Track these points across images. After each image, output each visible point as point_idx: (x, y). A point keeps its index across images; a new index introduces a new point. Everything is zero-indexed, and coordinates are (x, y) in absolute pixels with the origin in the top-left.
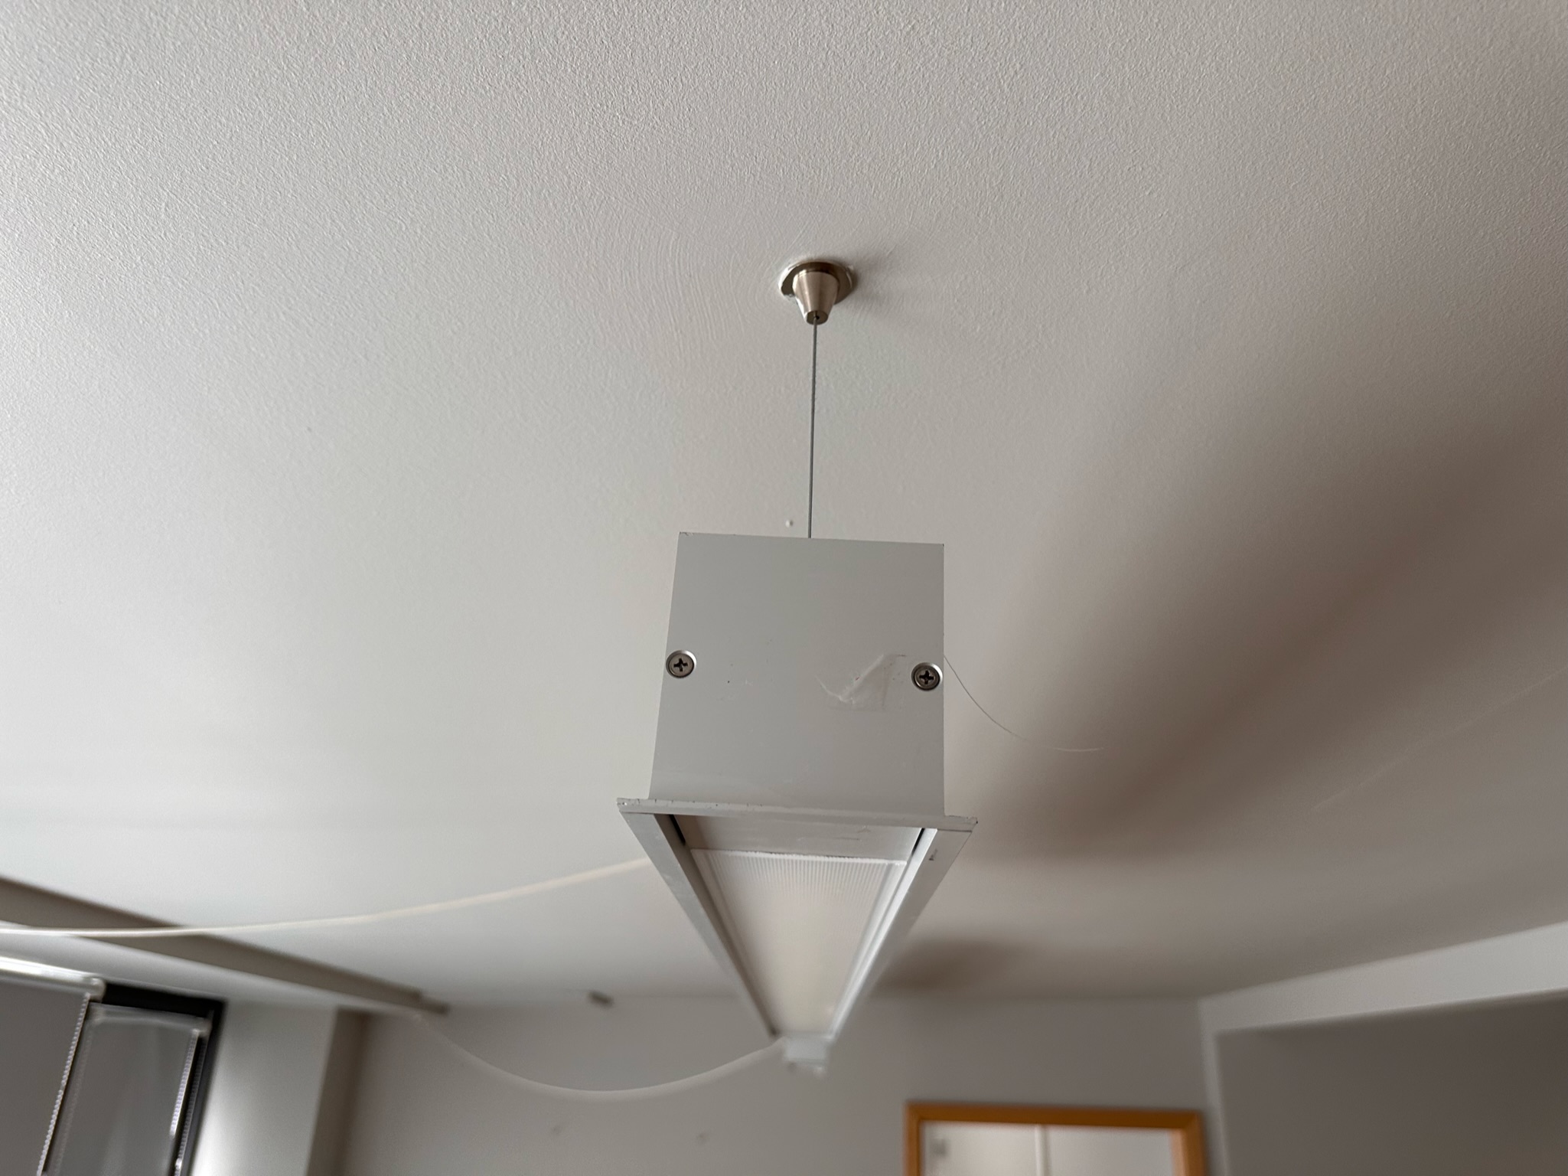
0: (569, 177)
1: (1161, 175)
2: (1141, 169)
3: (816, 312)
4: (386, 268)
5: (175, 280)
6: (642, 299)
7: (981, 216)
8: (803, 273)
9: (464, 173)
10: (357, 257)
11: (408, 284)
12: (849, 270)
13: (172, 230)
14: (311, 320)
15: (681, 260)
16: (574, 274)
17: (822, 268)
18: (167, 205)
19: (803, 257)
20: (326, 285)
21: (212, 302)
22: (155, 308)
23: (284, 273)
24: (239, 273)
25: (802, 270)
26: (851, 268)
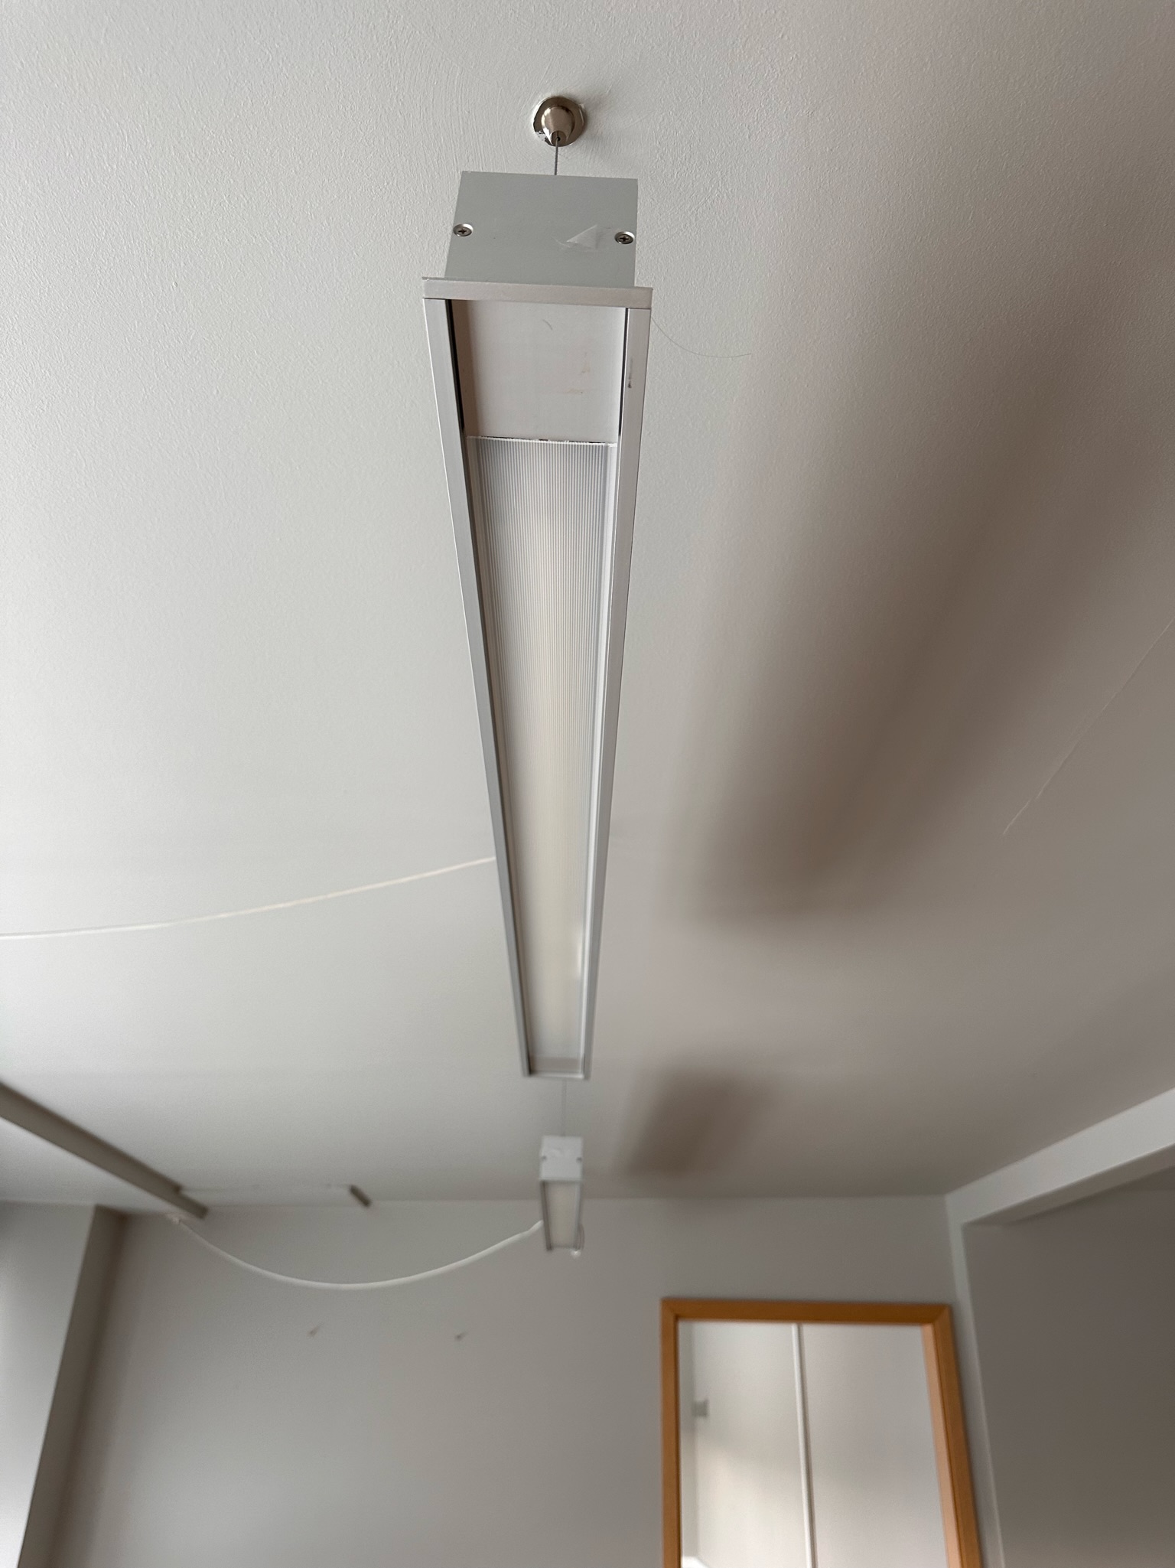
0: (389, 12)
1: (788, 18)
2: (774, 12)
3: (558, 132)
4: (254, 101)
5: (100, 109)
6: (433, 137)
7: (670, 55)
8: (548, 111)
9: (317, 4)
10: (234, 88)
11: (268, 118)
12: (581, 108)
13: (107, 56)
14: (193, 155)
15: (463, 95)
16: (387, 109)
17: (562, 105)
18: (106, 30)
19: (548, 95)
20: (209, 118)
21: (123, 134)
22: (81, 139)
23: (180, 103)
24: (147, 103)
25: (545, 109)
26: (583, 106)
